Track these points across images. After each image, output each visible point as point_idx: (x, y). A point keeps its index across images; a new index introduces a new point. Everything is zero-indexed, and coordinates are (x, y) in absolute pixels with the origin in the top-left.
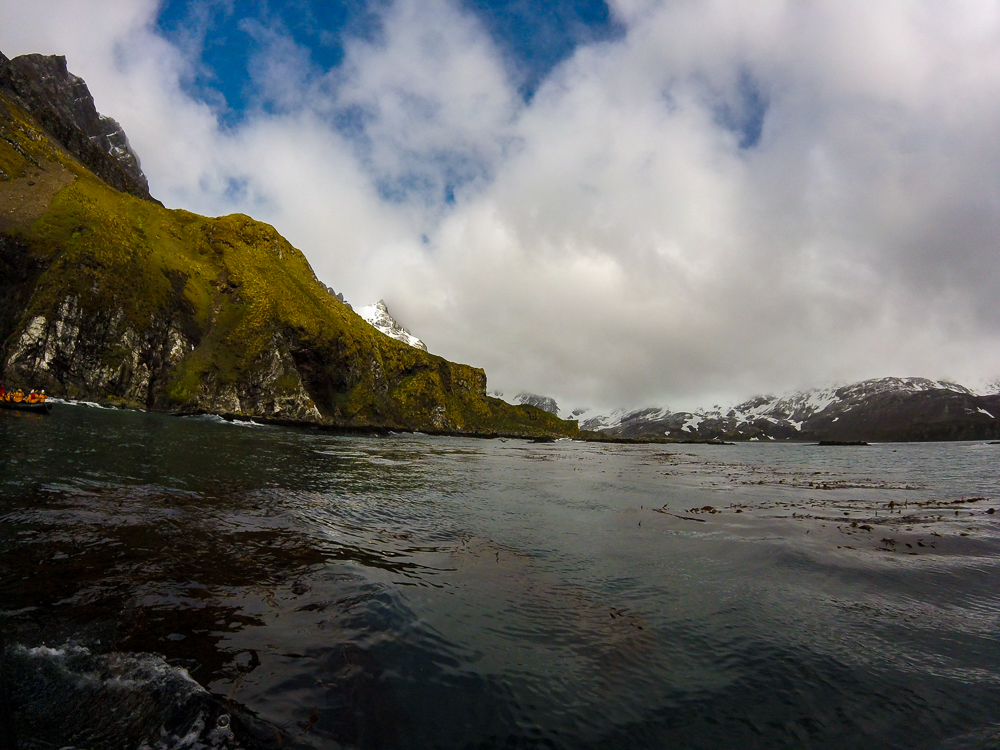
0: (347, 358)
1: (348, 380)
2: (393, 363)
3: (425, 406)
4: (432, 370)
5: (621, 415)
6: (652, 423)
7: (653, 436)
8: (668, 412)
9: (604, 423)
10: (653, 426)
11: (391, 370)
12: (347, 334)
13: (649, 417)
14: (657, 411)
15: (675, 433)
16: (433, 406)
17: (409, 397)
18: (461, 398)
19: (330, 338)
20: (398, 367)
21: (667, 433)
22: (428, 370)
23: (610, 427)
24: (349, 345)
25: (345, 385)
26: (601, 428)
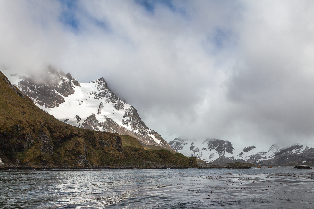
0: (24, 134)
1: (25, 145)
2: (57, 135)
3: (74, 155)
4: (79, 137)
5: (275, 150)
6: (294, 155)
7: (294, 164)
8: (307, 147)
9: (263, 156)
10: (295, 157)
11: (56, 138)
12: (25, 122)
13: (294, 152)
14: (299, 147)
15: (310, 162)
16: (78, 155)
17: (66, 151)
18: (103, 149)
19: (12, 126)
20: (60, 136)
21: (304, 162)
22: (77, 137)
23: (267, 159)
24: (26, 128)
25: (23, 148)
26: (261, 160)
